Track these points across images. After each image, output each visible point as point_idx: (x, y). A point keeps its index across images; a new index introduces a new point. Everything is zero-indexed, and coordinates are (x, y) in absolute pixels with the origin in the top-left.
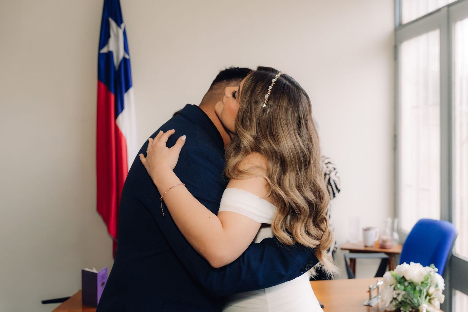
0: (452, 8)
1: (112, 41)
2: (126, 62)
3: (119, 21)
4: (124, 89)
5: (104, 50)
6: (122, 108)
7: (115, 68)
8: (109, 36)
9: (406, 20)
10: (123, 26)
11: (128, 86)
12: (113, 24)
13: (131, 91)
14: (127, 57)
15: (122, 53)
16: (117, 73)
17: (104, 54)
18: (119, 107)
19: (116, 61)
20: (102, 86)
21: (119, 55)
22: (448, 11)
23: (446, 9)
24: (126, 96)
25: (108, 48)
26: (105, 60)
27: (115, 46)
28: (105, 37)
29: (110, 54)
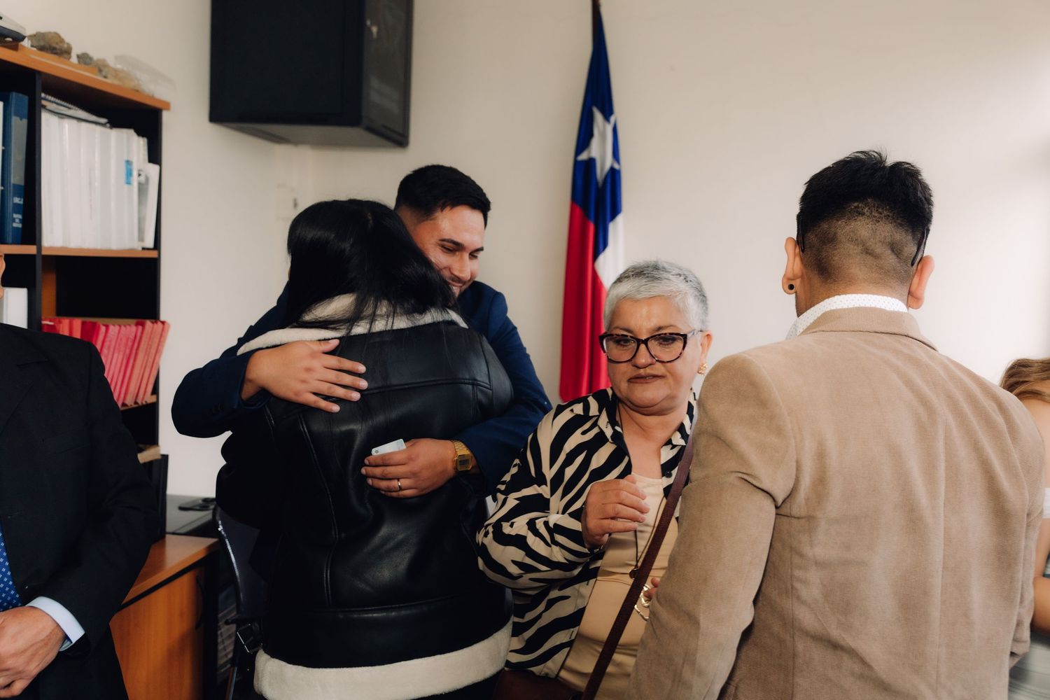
1: (595, 143)
2: (614, 175)
3: (608, 112)
4: (608, 217)
5: (584, 156)
6: (605, 245)
7: (597, 183)
8: (591, 135)
10: (612, 119)
11: (615, 210)
12: (598, 117)
13: (620, 219)
14: (616, 166)
15: (609, 161)
16: (601, 191)
17: (583, 162)
18: (601, 243)
19: (601, 171)
20: (578, 211)
21: (604, 163)
24: (611, 227)
25: (590, 152)
26: (583, 171)
27: (599, 150)
28: (585, 136)
29: (591, 162)
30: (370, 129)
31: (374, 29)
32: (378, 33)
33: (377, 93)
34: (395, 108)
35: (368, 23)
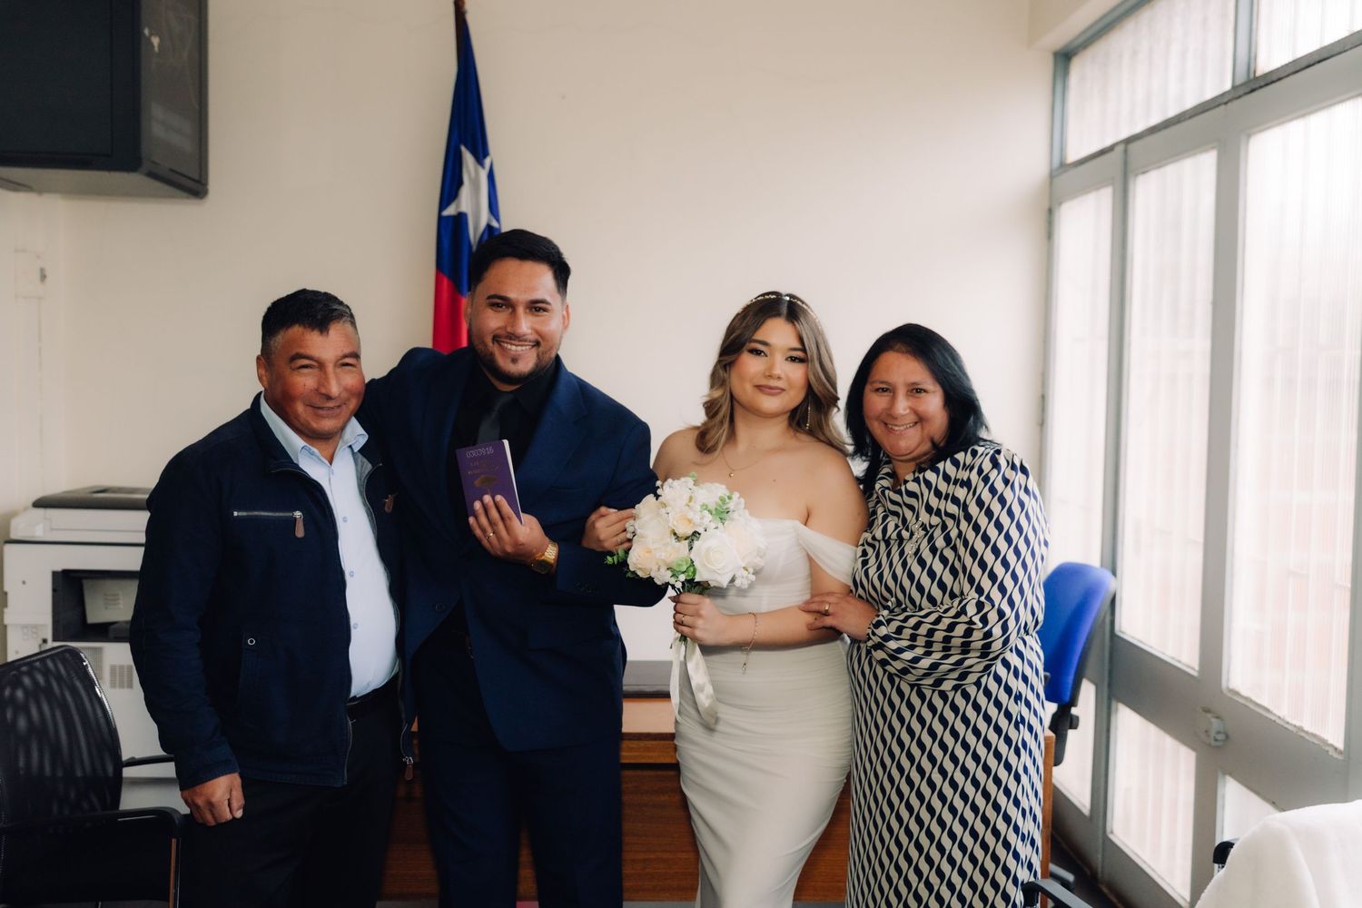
0: (1132, 147)
1: (465, 192)
3: (481, 152)
5: (450, 211)
7: (470, 246)
8: (460, 183)
9: (1072, 156)
10: (487, 162)
12: (468, 158)
14: (495, 224)
15: (485, 217)
17: (449, 217)
19: (475, 231)
20: (445, 282)
21: (479, 219)
22: (1126, 151)
23: (1120, 149)
25: (458, 206)
26: (451, 230)
27: (471, 202)
28: (451, 184)
29: (460, 219)
30: (153, 175)
31: (155, 41)
32: (160, 46)
33: (161, 125)
34: (187, 146)
35: (146, 32)
